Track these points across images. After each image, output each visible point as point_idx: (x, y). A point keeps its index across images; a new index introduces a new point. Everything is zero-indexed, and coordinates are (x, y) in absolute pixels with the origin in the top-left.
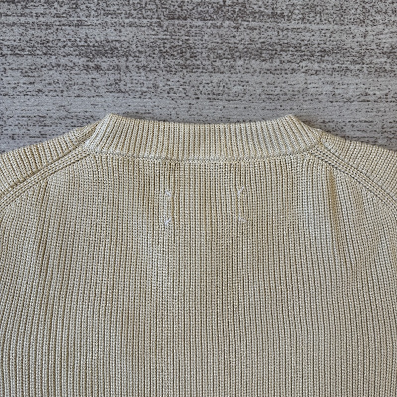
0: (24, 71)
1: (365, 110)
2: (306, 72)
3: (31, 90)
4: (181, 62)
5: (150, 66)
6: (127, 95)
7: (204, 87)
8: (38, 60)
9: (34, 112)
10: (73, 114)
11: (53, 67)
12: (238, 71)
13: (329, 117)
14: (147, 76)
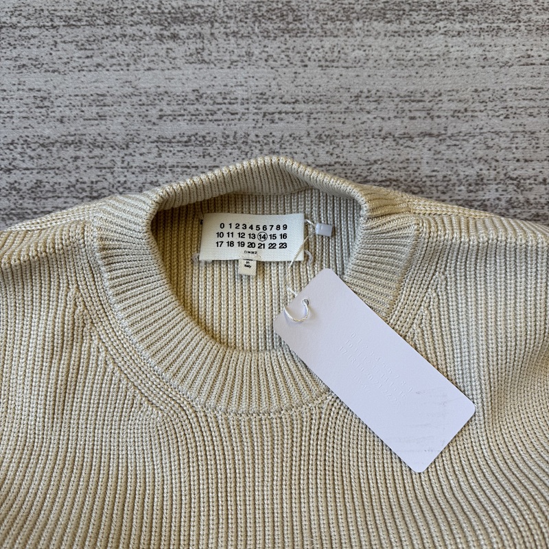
0: (79, 44)
1: (530, 74)
2: (445, 34)
3: (88, 64)
4: (282, 26)
5: (242, 32)
6: (212, 66)
7: (313, 53)
8: (98, 30)
9: (91, 90)
10: (142, 91)
11: (117, 38)
12: (356, 34)
13: (484, 85)
14: (238, 42)
